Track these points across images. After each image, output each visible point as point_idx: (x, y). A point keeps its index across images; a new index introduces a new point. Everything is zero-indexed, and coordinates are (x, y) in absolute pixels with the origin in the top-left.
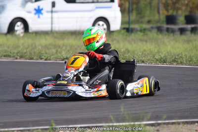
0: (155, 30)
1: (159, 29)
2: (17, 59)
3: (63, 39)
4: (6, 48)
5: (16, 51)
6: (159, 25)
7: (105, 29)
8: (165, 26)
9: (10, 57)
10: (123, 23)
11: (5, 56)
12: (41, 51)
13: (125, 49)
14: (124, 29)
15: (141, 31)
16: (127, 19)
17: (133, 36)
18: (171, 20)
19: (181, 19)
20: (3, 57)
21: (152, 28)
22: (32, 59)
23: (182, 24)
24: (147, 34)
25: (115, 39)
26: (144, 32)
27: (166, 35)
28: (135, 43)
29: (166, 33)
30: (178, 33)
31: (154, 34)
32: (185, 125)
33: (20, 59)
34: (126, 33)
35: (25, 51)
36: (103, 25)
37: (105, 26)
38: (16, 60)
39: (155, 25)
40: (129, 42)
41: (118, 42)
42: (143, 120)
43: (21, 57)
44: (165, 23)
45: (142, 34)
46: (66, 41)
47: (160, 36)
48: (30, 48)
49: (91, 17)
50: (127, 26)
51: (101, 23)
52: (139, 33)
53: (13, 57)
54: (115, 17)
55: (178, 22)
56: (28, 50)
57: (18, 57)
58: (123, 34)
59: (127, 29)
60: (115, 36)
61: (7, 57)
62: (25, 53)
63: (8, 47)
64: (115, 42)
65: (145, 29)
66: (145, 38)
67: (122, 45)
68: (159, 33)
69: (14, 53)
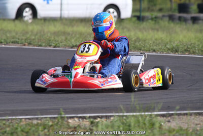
0: (167, 19)
1: (171, 18)
2: (25, 45)
3: (73, 26)
4: (14, 34)
5: (24, 38)
6: (170, 13)
7: (115, 17)
8: (177, 15)
9: (18, 43)
10: (134, 10)
11: (12, 42)
12: (50, 37)
13: (136, 38)
14: (135, 16)
15: (152, 19)
16: (138, 7)
17: (144, 24)
18: (183, 8)
19: (194, 8)
20: (11, 44)
21: (164, 16)
22: (40, 46)
23: (195, 13)
24: (158, 23)
25: (126, 27)
26: (155, 21)
27: (177, 24)
28: (146, 31)
29: (178, 21)
30: (190, 22)
31: (165, 23)
32: (197, 117)
33: (28, 45)
34: (137, 22)
35: (33, 37)
36: (113, 12)
37: (116, 14)
38: (24, 47)
39: (166, 14)
40: (140, 30)
41: (129, 30)
42: (154, 110)
43: (30, 44)
44: (177, 11)
45: (153, 22)
46: (75, 29)
47: (172, 25)
48: (39, 35)
49: (101, 4)
50: (138, 14)
51: (111, 10)
52: (150, 21)
53: (21, 43)
54: (126, 5)
55: (191, 10)
56: (37, 37)
57: (26, 44)
58: (134, 22)
59: (138, 17)
60: (125, 24)
61: (15, 43)
62: (33, 40)
63: (17, 33)
64: (125, 30)
65: (156, 18)
66: (157, 26)
67: (132, 34)
68: (171, 22)
69: (22, 39)
